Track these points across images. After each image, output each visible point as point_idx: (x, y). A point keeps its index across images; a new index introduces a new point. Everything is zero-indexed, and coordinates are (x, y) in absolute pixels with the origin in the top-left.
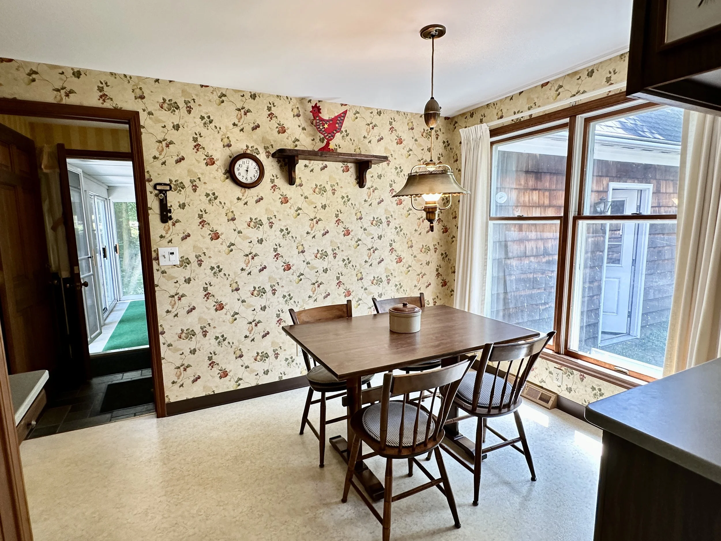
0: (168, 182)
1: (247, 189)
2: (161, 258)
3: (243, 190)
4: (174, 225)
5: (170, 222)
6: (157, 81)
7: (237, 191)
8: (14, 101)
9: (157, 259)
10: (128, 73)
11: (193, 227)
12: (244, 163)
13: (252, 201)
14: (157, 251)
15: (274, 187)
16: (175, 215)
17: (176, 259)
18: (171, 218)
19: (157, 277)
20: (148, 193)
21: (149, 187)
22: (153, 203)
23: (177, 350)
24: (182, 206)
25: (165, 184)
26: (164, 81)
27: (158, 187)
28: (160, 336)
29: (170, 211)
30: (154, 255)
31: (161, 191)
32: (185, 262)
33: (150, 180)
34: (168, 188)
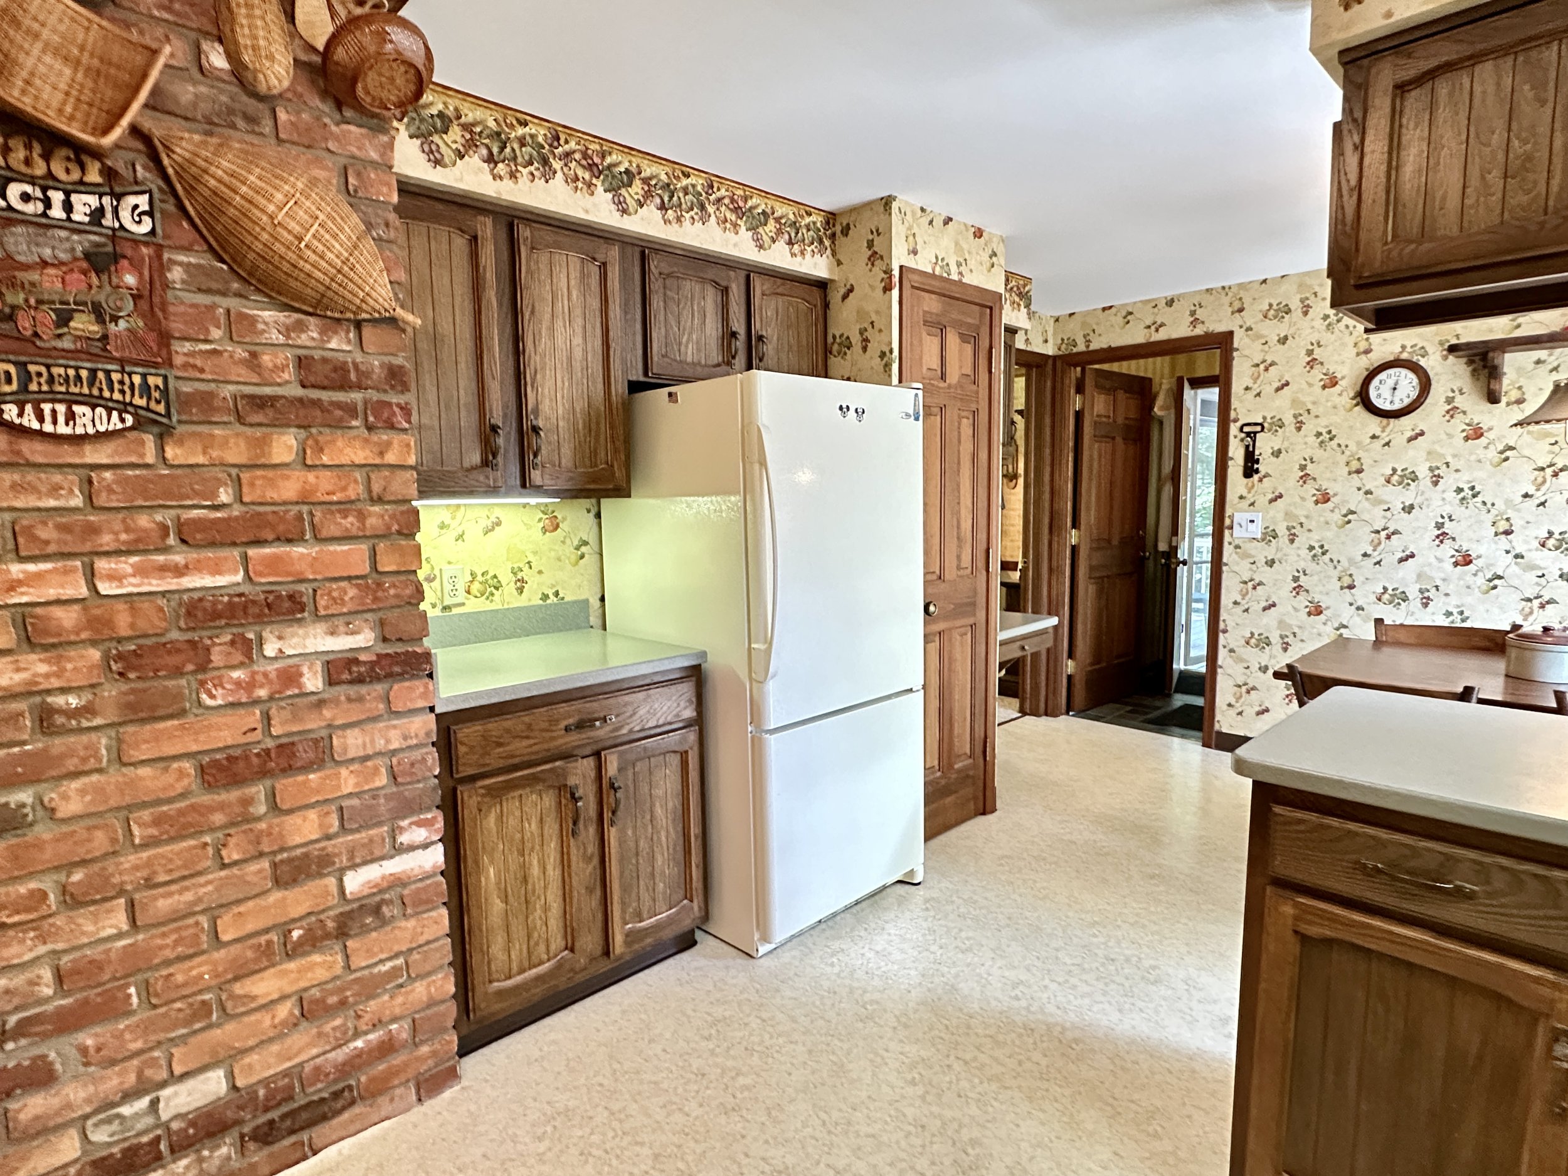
0: (1260, 421)
1: (1392, 420)
2: (1236, 526)
3: (1385, 421)
4: (1261, 480)
5: (1256, 477)
6: (1265, 281)
7: (1374, 424)
8: (1110, 349)
9: (1231, 528)
10: (1226, 284)
11: (1289, 484)
12: (1389, 376)
13: (1399, 440)
14: (1231, 517)
15: (1452, 412)
16: (1262, 467)
17: (1257, 530)
18: (1257, 471)
19: (1228, 551)
20: (1231, 438)
21: (1234, 429)
22: (1236, 452)
23: (1242, 660)
24: (1277, 454)
25: (1256, 424)
26: (1273, 279)
27: (1246, 429)
28: (1221, 635)
29: (1257, 461)
30: (1227, 522)
31: (1248, 434)
32: (1270, 535)
33: (1236, 421)
34: (1259, 428)
